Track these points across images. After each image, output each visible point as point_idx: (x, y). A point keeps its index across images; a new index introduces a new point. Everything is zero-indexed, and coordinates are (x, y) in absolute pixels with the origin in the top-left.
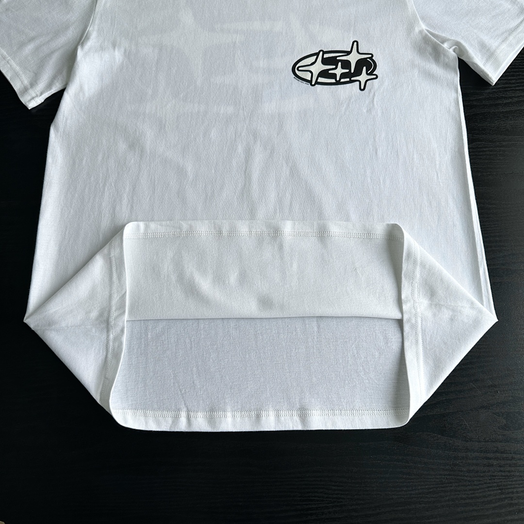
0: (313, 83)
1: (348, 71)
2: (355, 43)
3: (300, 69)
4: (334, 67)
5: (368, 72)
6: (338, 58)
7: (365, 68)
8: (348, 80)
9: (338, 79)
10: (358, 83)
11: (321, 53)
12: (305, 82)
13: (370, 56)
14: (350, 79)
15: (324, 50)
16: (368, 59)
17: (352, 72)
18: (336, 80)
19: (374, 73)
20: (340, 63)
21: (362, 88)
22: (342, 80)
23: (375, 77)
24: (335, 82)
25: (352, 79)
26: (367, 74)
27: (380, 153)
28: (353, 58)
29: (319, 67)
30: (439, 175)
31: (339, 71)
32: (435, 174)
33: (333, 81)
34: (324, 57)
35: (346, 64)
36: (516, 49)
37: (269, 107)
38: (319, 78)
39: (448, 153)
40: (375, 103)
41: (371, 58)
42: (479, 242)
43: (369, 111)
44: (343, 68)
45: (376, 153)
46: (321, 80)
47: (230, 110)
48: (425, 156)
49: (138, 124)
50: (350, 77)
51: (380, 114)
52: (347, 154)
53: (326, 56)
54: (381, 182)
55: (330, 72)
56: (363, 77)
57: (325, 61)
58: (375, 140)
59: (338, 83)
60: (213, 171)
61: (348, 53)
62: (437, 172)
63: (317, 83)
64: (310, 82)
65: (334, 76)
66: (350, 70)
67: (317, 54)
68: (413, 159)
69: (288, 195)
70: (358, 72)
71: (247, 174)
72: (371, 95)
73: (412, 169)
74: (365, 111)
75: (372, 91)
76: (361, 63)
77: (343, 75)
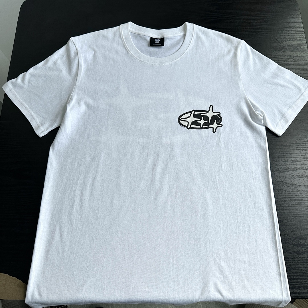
0: (189, 128)
1: (207, 122)
2: (211, 107)
3: (182, 120)
4: (200, 119)
6: (202, 115)
7: (216, 120)
8: (207, 126)
9: (202, 126)
10: (212, 128)
11: (193, 111)
12: (184, 127)
13: (219, 114)
15: (195, 110)
17: (209, 122)
18: (201, 126)
19: (221, 123)
20: (203, 117)
21: (214, 131)
22: (204, 127)
23: (221, 125)
25: (209, 126)
26: (217, 124)
27: (223, 167)
28: (210, 115)
29: (192, 119)
30: (255, 180)
31: (202, 122)
32: (253, 180)
33: (199, 127)
35: (206, 118)
36: (296, 112)
37: (166, 140)
38: (192, 125)
39: (260, 168)
40: (221, 139)
41: (219, 115)
42: (276, 219)
43: (218, 144)
44: (204, 120)
45: (221, 167)
46: (193, 126)
47: (145, 140)
48: (247, 170)
49: (97, 147)
50: (208, 125)
51: (223, 145)
52: (206, 167)
53: (196, 113)
54: (224, 182)
55: (197, 122)
56: (215, 125)
57: (195, 116)
58: (220, 160)
59: (202, 128)
60: (135, 173)
61: (207, 112)
62: (253, 179)
63: (191, 128)
64: (187, 127)
65: (199, 124)
66: (208, 121)
67: (191, 112)
68: (241, 171)
69: (175, 188)
70: (212, 123)
71: (153, 175)
72: (219, 135)
73: (240, 177)
74: (215, 144)
75: (220, 133)
76: (214, 118)
77: (204, 124)
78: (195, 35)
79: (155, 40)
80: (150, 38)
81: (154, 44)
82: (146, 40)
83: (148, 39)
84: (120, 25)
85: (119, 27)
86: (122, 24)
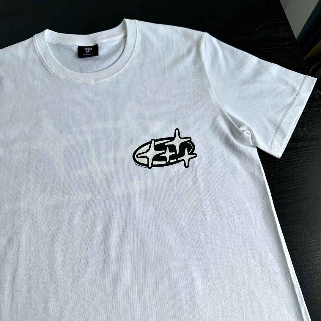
0: (150, 166)
1: (174, 153)
2: (177, 131)
3: (138, 156)
4: (164, 151)
5: (190, 152)
6: (166, 144)
7: (186, 149)
8: (175, 160)
9: (168, 161)
10: (183, 162)
11: (153, 141)
12: (143, 166)
13: (189, 139)
14: (177, 160)
15: (155, 139)
16: (188, 142)
17: (178, 153)
18: (166, 162)
19: (194, 153)
20: (168, 148)
21: (187, 165)
22: (171, 161)
23: (195, 155)
24: (166, 163)
25: (178, 159)
26: (189, 154)
27: (208, 217)
28: (177, 143)
29: (153, 153)
30: (256, 230)
31: (168, 154)
32: (253, 229)
33: (164, 163)
34: (156, 144)
35: (172, 148)
36: (295, 120)
37: (118, 190)
38: (154, 162)
39: (260, 211)
40: (198, 176)
41: (190, 141)
43: (195, 183)
44: (170, 151)
45: (205, 218)
46: (155, 163)
47: (88, 196)
48: (242, 216)
49: (15, 220)
50: (176, 158)
51: (202, 185)
52: (183, 221)
53: (157, 143)
54: (213, 242)
55: (161, 156)
56: (186, 157)
57: (157, 148)
58: (202, 207)
59: (168, 164)
60: (78, 252)
61: (173, 139)
62: (254, 228)
63: (153, 166)
64: (147, 165)
65: (164, 159)
66: (176, 152)
67: (150, 143)
68: (234, 219)
69: (141, 265)
70: (182, 154)
71: (106, 250)
72: (194, 169)
73: (235, 228)
74: (191, 184)
75: (195, 167)
76: (184, 146)
77: (171, 157)
78: (140, 34)
79: (86, 49)
80: (78, 47)
81: (83, 55)
82: (72, 50)
83: (76, 49)
84: (34, 36)
85: (33, 39)
86: (36, 35)
